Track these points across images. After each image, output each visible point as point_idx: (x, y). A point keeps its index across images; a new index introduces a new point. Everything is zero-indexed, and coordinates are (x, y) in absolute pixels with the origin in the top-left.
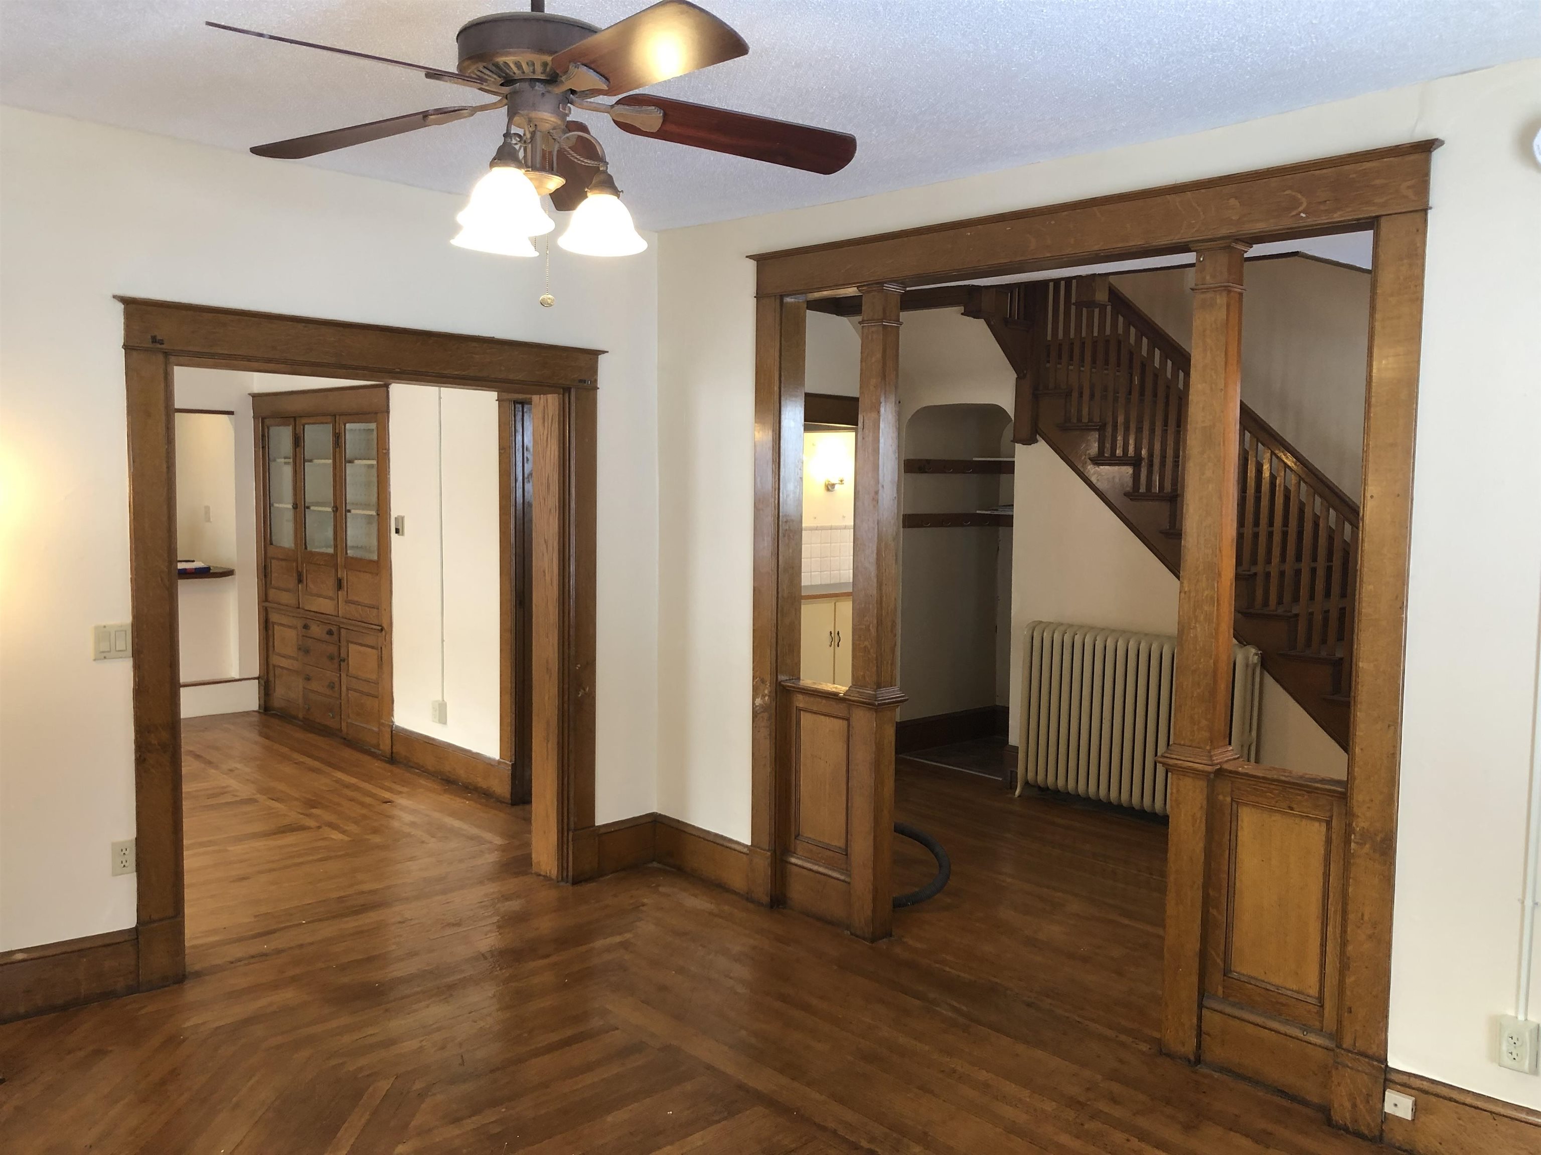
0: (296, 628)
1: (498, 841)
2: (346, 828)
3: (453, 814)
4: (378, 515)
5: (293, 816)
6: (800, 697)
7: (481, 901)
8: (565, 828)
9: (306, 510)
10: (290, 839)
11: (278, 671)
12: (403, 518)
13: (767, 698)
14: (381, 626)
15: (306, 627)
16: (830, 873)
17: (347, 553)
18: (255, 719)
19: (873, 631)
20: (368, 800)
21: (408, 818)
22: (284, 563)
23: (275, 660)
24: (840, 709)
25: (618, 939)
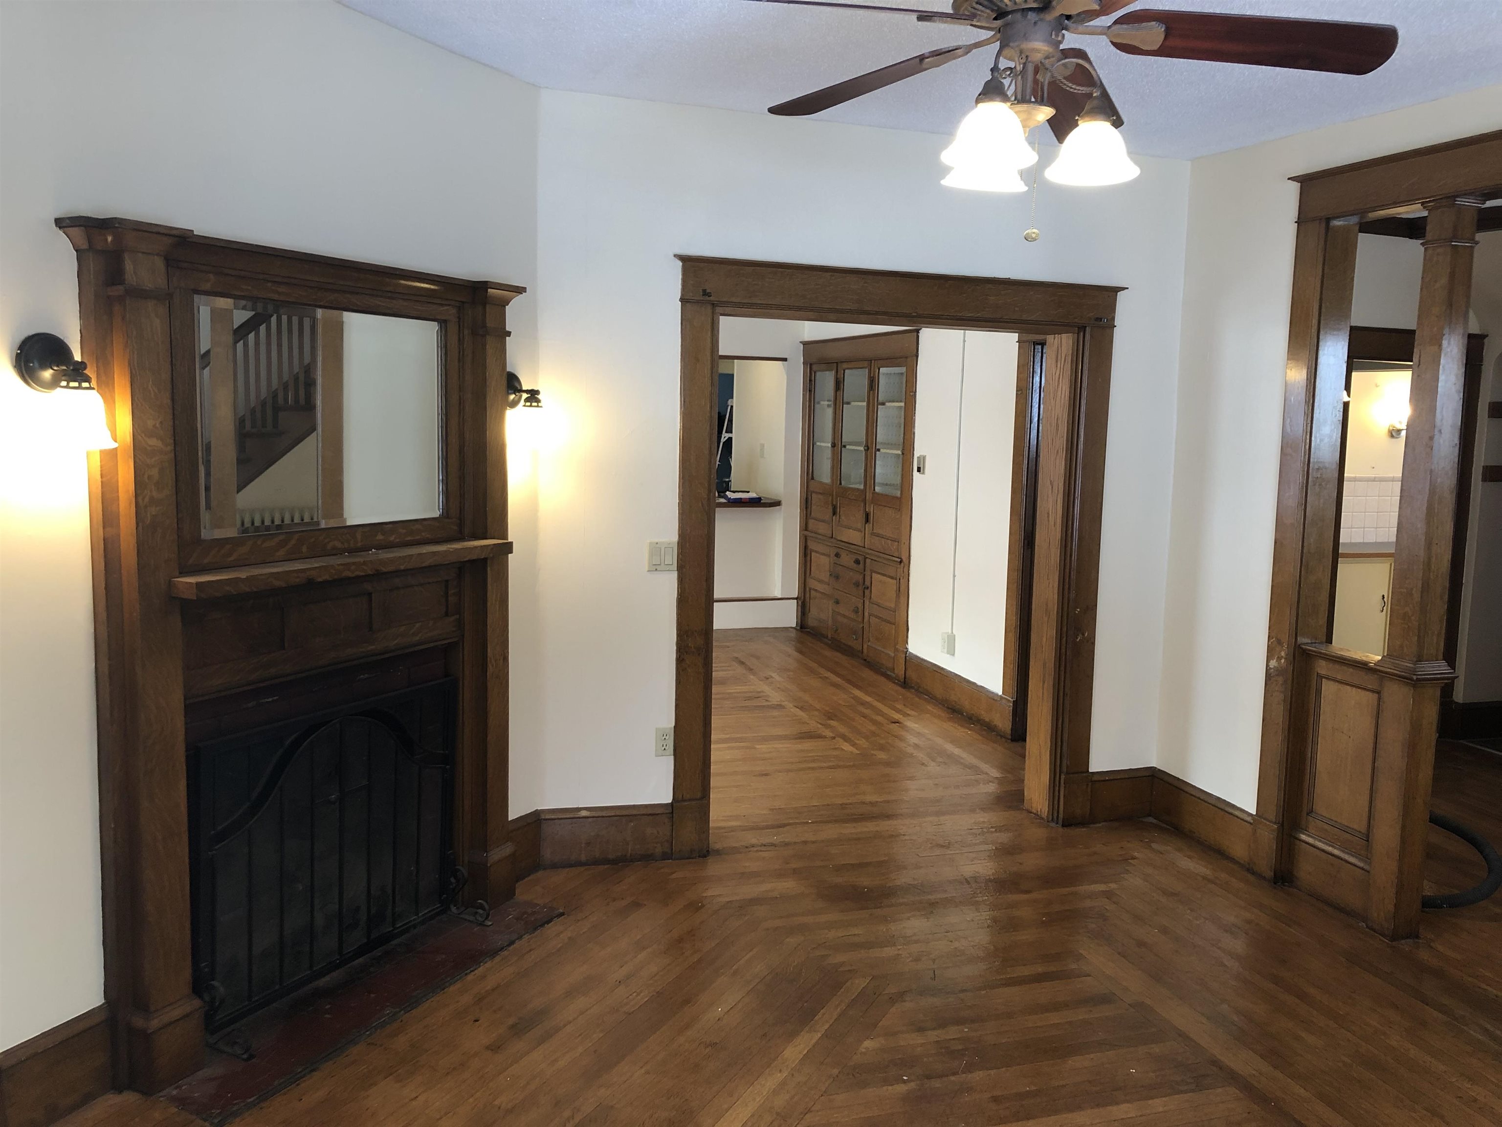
0: (829, 556)
1: (995, 773)
2: (857, 742)
3: (954, 741)
4: (903, 454)
5: (813, 725)
6: (1323, 663)
7: (970, 828)
8: (1058, 771)
9: (843, 449)
10: (808, 745)
11: (813, 592)
12: (924, 457)
13: (1283, 661)
14: (900, 558)
15: (837, 555)
16: (1346, 857)
17: (874, 490)
18: (793, 634)
19: (1417, 596)
20: (879, 718)
21: (913, 740)
22: (821, 497)
23: (812, 583)
24: (1371, 681)
25: (1101, 887)
